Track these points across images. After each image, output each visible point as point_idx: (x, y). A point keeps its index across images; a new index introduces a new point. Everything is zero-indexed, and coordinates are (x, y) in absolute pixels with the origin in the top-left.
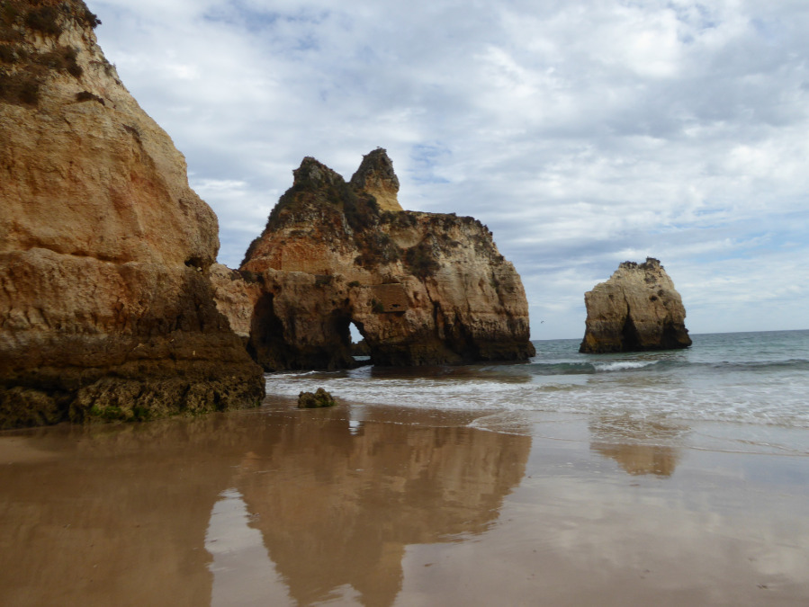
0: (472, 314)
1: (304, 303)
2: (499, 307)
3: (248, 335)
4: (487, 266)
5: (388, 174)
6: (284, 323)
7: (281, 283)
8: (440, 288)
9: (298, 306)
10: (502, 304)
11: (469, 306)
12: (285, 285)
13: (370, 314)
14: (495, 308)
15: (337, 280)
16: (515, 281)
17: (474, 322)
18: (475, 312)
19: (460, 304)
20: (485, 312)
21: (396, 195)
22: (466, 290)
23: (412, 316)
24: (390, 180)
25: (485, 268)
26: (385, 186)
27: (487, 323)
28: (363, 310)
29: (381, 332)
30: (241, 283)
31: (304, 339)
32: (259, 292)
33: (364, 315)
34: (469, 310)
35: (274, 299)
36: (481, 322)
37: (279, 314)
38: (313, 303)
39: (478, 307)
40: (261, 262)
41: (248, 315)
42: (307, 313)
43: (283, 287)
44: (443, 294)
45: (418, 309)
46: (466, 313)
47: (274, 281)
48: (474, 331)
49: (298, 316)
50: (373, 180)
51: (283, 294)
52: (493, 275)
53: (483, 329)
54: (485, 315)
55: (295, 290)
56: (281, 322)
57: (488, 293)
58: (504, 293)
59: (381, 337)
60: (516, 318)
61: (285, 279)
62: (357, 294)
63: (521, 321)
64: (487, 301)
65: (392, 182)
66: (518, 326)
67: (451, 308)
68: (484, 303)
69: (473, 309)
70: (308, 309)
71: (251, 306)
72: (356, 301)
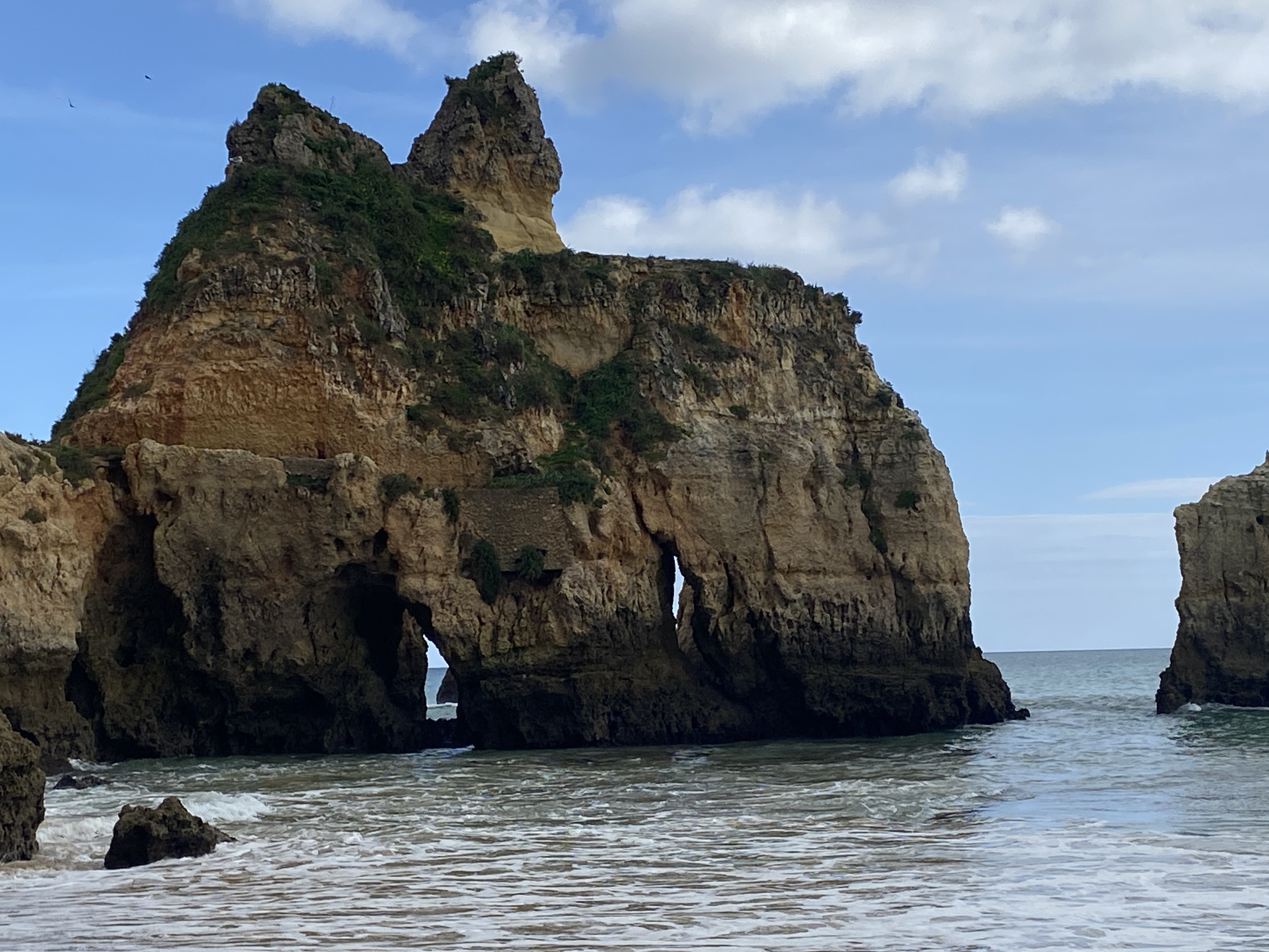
0: (780, 578)
1: (251, 546)
2: (868, 552)
3: (73, 645)
4: (834, 424)
5: (526, 137)
6: (189, 607)
7: (180, 486)
8: (676, 497)
9: (228, 555)
10: (882, 548)
11: (770, 551)
12: (192, 490)
13: (452, 579)
14: (856, 559)
15: (351, 476)
16: (926, 473)
17: (787, 602)
18: (789, 571)
19: (742, 549)
20: (825, 572)
21: (549, 205)
22: (762, 502)
23: (583, 584)
24: (530, 158)
25: (831, 434)
26: (513, 177)
27: (827, 605)
28: (429, 566)
29: (487, 634)
30: (54, 487)
31: (250, 655)
32: (112, 512)
33: (433, 583)
34: (771, 566)
35: (158, 533)
36: (809, 603)
37: (169, 580)
38: (276, 544)
39: (799, 555)
40: (118, 419)
41: (73, 583)
42: (258, 574)
43: (185, 498)
44: (686, 515)
45: (605, 563)
46: (760, 576)
47: (157, 478)
48: (785, 631)
49: (230, 584)
50: (478, 158)
51: (182, 518)
52: (856, 455)
53: (817, 626)
54: (821, 580)
55: (222, 506)
56: (179, 601)
57: (834, 512)
58: (886, 510)
59: (485, 649)
60: (922, 589)
61: (191, 472)
62: (413, 517)
63: (940, 600)
64: (832, 535)
65: (537, 163)
66: (932, 614)
67: (712, 559)
68: (820, 544)
69: (782, 562)
70: (261, 564)
71: (85, 557)
72: (407, 536)
